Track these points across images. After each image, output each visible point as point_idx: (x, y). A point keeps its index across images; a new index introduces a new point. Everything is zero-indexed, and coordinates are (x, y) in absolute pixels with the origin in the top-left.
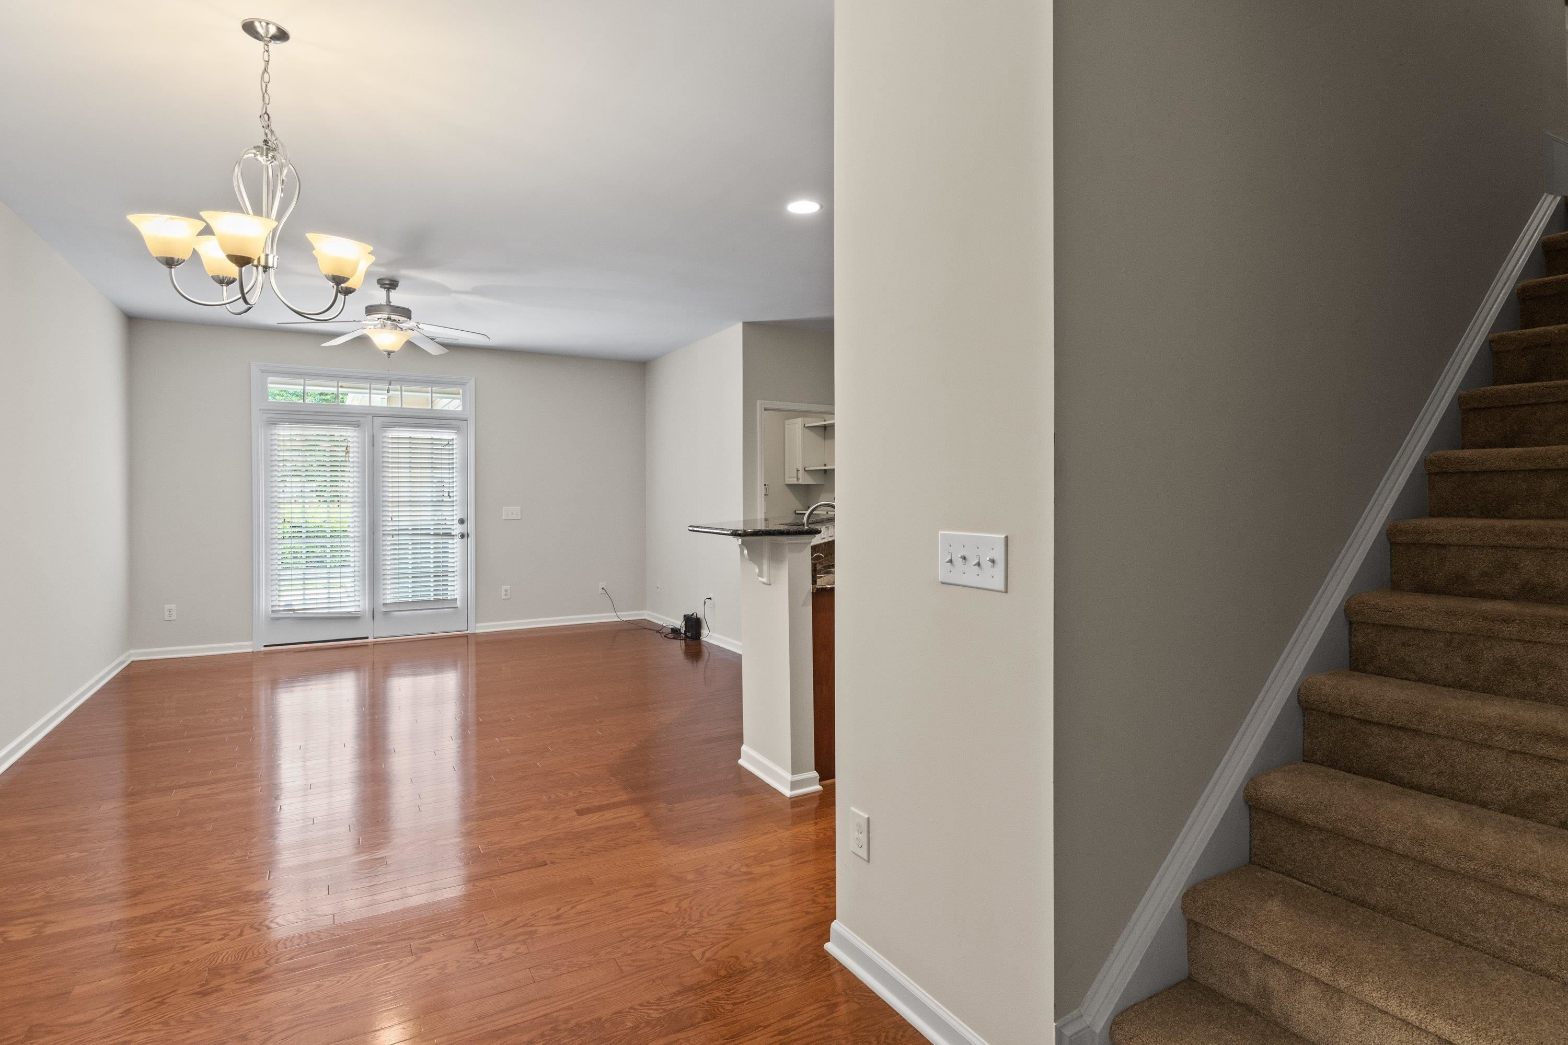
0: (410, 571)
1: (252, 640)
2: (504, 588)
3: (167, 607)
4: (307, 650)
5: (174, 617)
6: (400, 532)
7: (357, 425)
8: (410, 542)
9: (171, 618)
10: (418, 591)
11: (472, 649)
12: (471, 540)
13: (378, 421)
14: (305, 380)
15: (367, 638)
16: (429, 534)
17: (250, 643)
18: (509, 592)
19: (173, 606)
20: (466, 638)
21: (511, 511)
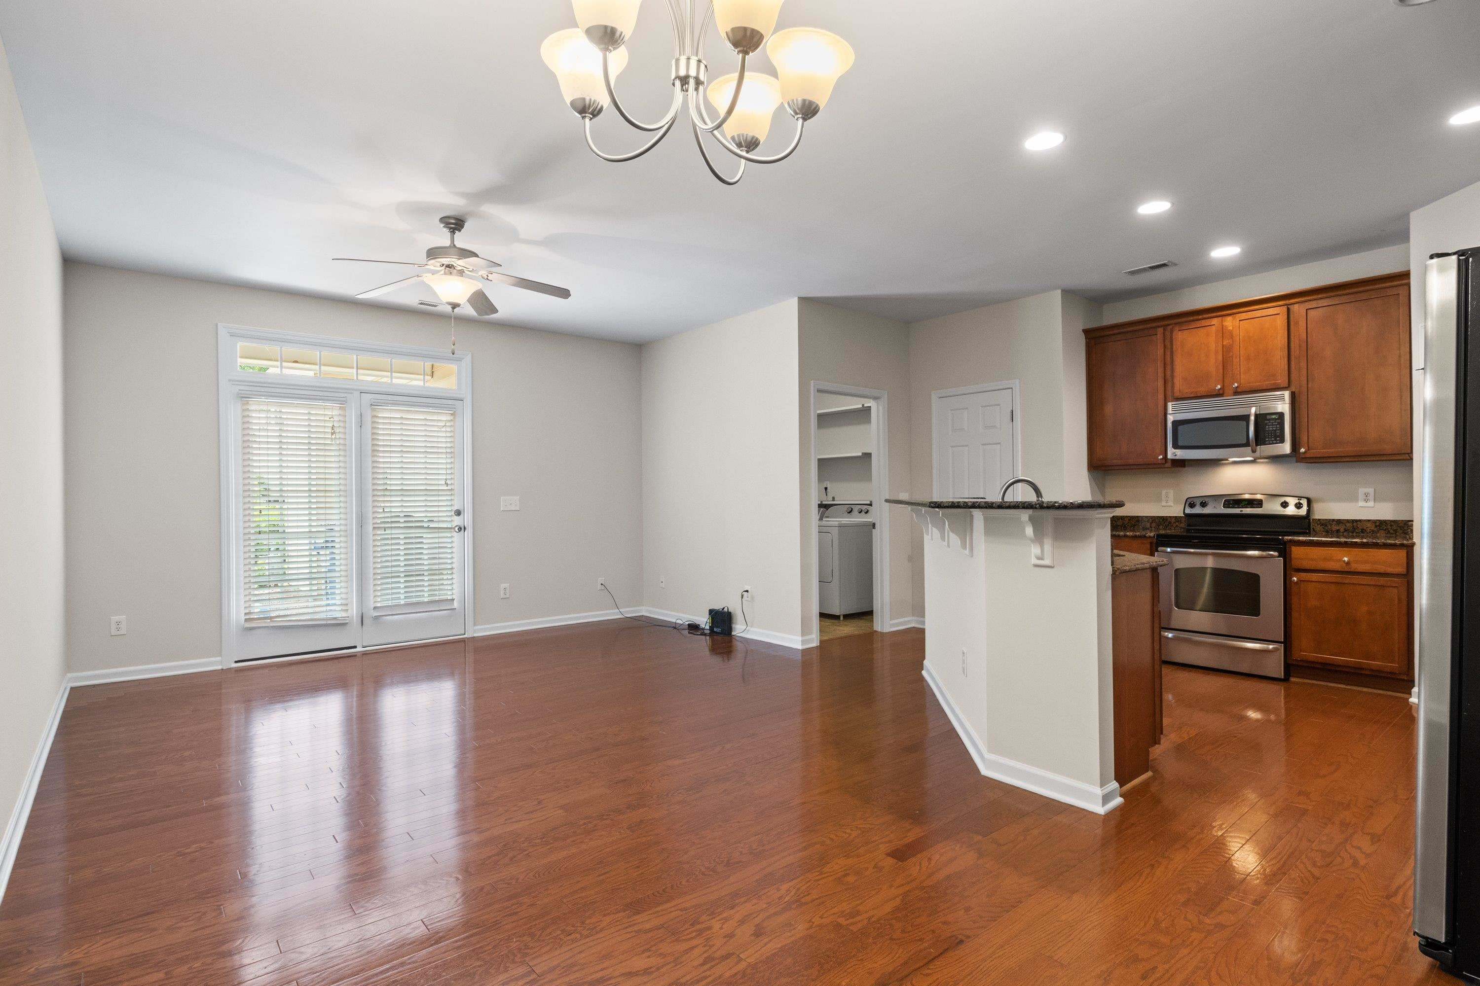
0: (402, 569)
1: (220, 655)
2: (503, 586)
3: (114, 619)
4: (291, 664)
5: (123, 632)
6: (393, 525)
7: (343, 403)
8: (402, 536)
9: (119, 633)
10: (412, 592)
11: (470, 658)
12: (468, 533)
13: (367, 398)
14: (281, 348)
15: (355, 647)
16: (422, 527)
17: (219, 659)
18: (507, 591)
19: (122, 618)
20: (463, 643)
21: (509, 502)
